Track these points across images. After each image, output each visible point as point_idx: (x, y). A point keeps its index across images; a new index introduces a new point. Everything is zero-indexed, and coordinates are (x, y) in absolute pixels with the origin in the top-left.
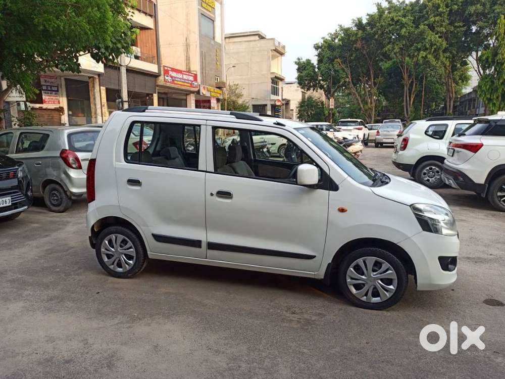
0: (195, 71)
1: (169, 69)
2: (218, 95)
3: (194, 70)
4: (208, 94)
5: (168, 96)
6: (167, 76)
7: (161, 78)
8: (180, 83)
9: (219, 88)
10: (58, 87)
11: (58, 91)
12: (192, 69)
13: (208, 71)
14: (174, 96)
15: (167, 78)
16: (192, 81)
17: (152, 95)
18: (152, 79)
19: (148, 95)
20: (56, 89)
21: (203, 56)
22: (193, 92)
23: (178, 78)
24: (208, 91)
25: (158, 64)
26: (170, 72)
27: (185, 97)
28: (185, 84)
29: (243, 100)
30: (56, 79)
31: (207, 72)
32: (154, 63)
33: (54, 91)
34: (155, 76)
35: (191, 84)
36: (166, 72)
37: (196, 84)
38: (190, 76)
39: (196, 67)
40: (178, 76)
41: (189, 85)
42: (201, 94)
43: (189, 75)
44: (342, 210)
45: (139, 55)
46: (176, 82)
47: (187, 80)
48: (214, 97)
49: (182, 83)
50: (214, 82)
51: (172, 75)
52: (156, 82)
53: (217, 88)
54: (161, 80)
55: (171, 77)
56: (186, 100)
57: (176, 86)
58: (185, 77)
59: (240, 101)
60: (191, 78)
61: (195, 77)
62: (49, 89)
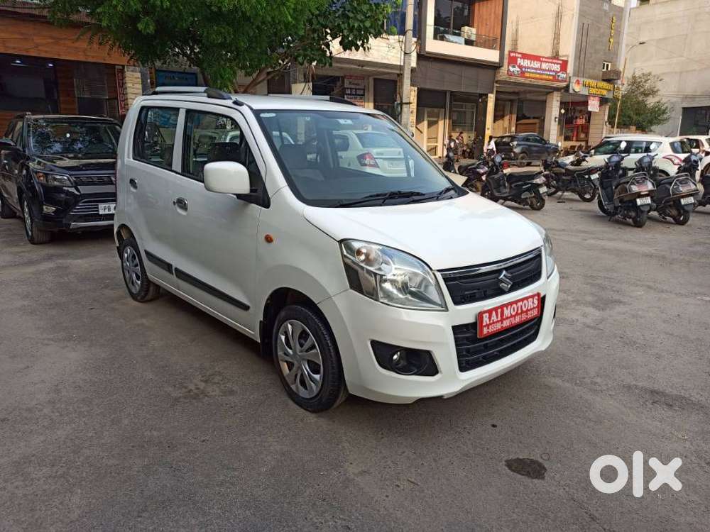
0: (565, 56)
1: (517, 55)
2: (604, 93)
3: (564, 54)
4: (585, 92)
5: (520, 97)
6: (514, 67)
7: (504, 70)
8: (534, 75)
9: (608, 81)
10: (364, 90)
11: (364, 95)
12: (561, 53)
13: (591, 53)
14: (529, 96)
15: (512, 69)
16: (557, 72)
17: (486, 95)
18: (490, 72)
19: (481, 95)
20: (361, 92)
21: (583, 31)
22: (558, 89)
23: (532, 68)
24: (584, 85)
25: (500, 50)
26: (519, 59)
27: (544, 98)
28: (544, 77)
29: (656, 99)
30: (364, 79)
31: (588, 55)
32: (495, 49)
33: (358, 95)
34: (495, 67)
35: (554, 76)
36: (513, 61)
37: (564, 76)
38: (554, 63)
39: (568, 49)
40: (532, 65)
41: (551, 78)
42: (571, 91)
43: (552, 63)
44: (269, 239)
45: (473, 38)
46: (527, 75)
47: (548, 70)
48: (594, 96)
49: (538, 76)
50: (599, 71)
51: (522, 64)
52: (495, 75)
53: (604, 80)
54: (503, 74)
55: (520, 67)
56: (545, 102)
57: (528, 81)
58: (544, 66)
59: (651, 101)
60: (557, 68)
61: (564, 66)
62: (354, 93)
